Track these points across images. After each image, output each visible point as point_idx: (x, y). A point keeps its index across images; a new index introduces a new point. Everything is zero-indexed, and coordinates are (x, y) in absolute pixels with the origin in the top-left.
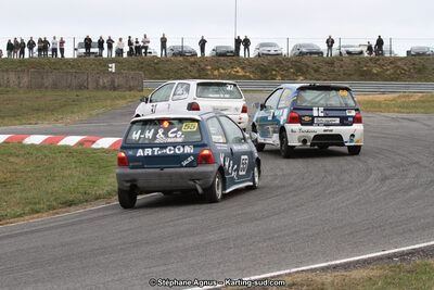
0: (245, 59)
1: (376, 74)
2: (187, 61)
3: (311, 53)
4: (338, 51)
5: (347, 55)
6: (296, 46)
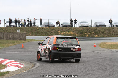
3: (101, 26)
4: (112, 25)
5: (116, 27)
6: (95, 23)
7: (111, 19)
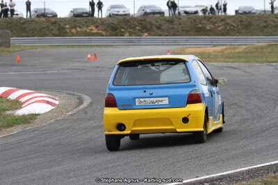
0: (98, 19)
1: (210, 30)
2: (49, 21)
3: (154, 13)
5: (185, 15)
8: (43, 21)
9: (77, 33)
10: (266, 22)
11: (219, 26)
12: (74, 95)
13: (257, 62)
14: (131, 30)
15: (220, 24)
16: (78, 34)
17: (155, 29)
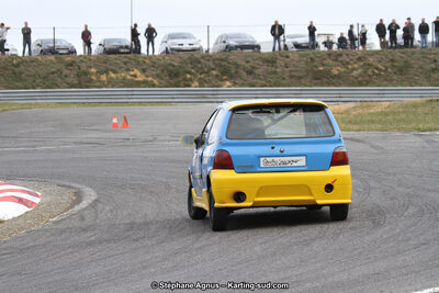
0: (150, 58)
1: (338, 77)
2: (61, 61)
3: (243, 47)
4: (282, 43)
5: (295, 49)
6: (222, 37)
7: (276, 22)
8: (51, 61)
9: (109, 82)
10: (435, 61)
11: (354, 69)
12: (69, 187)
13: (399, 130)
14: (202, 76)
15: (356, 66)
16: (111, 83)
17: (244, 74)
